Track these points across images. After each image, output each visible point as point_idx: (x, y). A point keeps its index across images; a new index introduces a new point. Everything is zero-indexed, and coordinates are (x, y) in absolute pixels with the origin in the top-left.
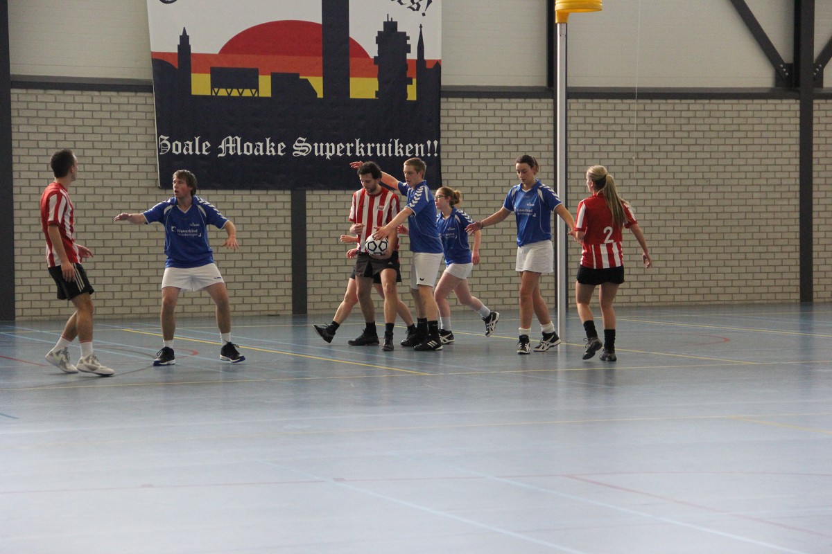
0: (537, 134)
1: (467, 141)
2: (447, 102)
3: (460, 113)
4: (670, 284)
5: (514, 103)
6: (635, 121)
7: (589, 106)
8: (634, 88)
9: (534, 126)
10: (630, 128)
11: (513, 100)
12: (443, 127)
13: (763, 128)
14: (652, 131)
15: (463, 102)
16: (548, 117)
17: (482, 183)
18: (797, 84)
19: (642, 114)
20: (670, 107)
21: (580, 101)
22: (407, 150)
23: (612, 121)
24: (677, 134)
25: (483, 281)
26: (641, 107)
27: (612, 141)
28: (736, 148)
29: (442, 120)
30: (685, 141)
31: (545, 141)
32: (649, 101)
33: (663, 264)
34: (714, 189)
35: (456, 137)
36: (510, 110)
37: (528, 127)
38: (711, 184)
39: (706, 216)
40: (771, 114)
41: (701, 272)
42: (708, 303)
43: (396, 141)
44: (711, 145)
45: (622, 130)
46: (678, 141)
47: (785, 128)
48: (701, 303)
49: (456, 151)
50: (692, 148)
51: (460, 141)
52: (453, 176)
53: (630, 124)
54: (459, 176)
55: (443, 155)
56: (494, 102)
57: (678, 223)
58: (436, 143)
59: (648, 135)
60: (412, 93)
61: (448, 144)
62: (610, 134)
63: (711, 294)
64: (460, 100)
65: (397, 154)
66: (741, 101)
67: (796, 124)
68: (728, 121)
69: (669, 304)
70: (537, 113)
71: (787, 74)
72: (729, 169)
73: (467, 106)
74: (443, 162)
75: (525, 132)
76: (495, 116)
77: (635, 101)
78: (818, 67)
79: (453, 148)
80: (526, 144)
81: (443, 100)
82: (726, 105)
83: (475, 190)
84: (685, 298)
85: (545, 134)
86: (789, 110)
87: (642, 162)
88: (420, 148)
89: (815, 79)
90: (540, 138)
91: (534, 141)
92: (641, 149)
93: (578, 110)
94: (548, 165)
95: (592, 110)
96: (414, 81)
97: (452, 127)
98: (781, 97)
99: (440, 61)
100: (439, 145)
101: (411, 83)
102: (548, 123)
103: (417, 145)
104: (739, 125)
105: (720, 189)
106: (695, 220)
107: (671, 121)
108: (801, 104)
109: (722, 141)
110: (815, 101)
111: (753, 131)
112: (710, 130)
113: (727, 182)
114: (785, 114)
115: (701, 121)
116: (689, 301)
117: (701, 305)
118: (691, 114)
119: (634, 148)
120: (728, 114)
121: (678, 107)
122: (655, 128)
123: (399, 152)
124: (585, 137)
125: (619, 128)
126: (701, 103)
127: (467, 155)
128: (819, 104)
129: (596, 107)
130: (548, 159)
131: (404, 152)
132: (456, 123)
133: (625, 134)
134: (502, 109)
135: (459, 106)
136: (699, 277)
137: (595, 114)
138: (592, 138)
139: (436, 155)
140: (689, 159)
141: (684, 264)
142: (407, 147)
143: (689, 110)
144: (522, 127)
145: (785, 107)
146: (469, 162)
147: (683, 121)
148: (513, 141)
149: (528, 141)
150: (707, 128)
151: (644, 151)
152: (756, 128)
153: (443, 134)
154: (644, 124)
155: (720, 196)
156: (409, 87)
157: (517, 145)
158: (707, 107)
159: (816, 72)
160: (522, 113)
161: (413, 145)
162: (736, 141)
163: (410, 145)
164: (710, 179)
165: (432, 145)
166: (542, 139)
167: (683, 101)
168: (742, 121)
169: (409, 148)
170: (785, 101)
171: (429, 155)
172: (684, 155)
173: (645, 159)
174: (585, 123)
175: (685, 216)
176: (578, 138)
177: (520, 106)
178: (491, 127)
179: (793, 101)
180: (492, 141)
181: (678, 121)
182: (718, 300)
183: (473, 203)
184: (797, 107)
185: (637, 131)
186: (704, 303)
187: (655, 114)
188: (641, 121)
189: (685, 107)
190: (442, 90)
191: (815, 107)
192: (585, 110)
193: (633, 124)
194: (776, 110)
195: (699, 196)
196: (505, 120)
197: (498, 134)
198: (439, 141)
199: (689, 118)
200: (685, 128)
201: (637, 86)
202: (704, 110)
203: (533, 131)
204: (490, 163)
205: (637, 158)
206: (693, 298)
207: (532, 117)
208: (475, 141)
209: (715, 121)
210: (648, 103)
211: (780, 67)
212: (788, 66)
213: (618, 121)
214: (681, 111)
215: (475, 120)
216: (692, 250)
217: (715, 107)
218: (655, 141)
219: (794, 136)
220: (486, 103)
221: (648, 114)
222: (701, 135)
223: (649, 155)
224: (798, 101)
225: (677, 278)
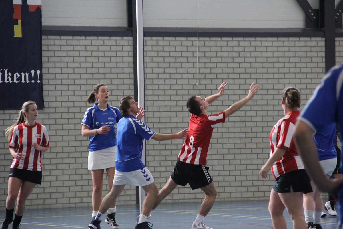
0: (120, 65)
1: (64, 71)
2: (47, 39)
3: (58, 48)
4: (227, 184)
5: (101, 40)
6: (197, 54)
7: (161, 43)
8: (196, 29)
9: (118, 58)
10: (193, 60)
11: (101, 38)
12: (44, 59)
13: (297, 60)
14: (211, 62)
15: (60, 39)
16: (129, 51)
17: (76, 104)
18: (323, 26)
19: (202, 49)
20: (225, 44)
21: (154, 38)
22: (15, 78)
23: (179, 54)
24: (230, 65)
25: (79, 183)
26: (202, 43)
27: (180, 71)
28: (276, 76)
29: (44, 53)
30: (237, 70)
31: (126, 70)
32: (208, 39)
33: (221, 168)
34: (259, 108)
35: (55, 67)
36: (98, 46)
37: (113, 59)
38: (257, 104)
39: (254, 130)
40: (303, 49)
41: (251, 174)
42: (257, 199)
43: (6, 71)
44: (257, 73)
45: (187, 62)
46: (231, 71)
47: (314, 60)
48: (251, 199)
49: (55, 79)
50: (242, 76)
51: (59, 71)
52: (53, 99)
53: (193, 57)
54: (58, 99)
55: (44, 82)
56: (86, 39)
57: (232, 135)
58: (38, 72)
59: (207, 65)
60: (18, 31)
61: (49, 73)
62: (178, 65)
63: (259, 191)
64: (58, 37)
65: (6, 81)
66: (279, 39)
67: (322, 57)
68: (270, 54)
69: (226, 200)
70: (120, 48)
71: (314, 17)
72: (271, 92)
73: (64, 42)
74: (45, 88)
75: (111, 63)
76: (86, 51)
77: (197, 39)
78: (339, 12)
79: (53, 76)
80: (111, 73)
81: (44, 37)
82: (268, 42)
83: (71, 110)
84: (239, 195)
85: (126, 65)
86: (317, 46)
87: (203, 87)
88: (25, 76)
89: (336, 21)
90: (123, 68)
91: (118, 71)
92: (202, 76)
93: (152, 46)
94: (129, 89)
95: (164, 46)
96: (20, 22)
97: (51, 59)
98: (310, 36)
99: (41, 6)
100: (41, 74)
101: (17, 24)
102: (129, 56)
103: (23, 74)
104: (278, 57)
105: (264, 108)
106: (245, 132)
107: (225, 54)
108: (325, 41)
109: (265, 70)
110: (337, 39)
111: (289, 62)
112: (256, 62)
113: (270, 103)
114: (314, 49)
115: (248, 55)
116: (242, 197)
117: (252, 201)
118: (241, 49)
119: (197, 76)
120: (269, 49)
121: (230, 44)
122: (213, 60)
123: (8, 80)
124: (158, 67)
125: (184, 60)
126: (249, 41)
127: (64, 82)
128: (340, 41)
129: (167, 43)
130: (129, 84)
131: (13, 79)
132: (55, 56)
133: (190, 65)
134: (92, 45)
135: (57, 42)
136: (249, 178)
137: (166, 49)
138: (164, 68)
139: (39, 81)
140: (239, 84)
141: (237, 167)
142: (15, 75)
143: (239, 46)
144: (108, 59)
145: (314, 44)
146: (66, 88)
147: (235, 54)
148: (102, 71)
149: (113, 71)
150: (253, 60)
151: (205, 78)
152: (292, 60)
153: (44, 65)
154: (205, 57)
155: (265, 113)
156: (15, 27)
157: (105, 74)
158: (253, 44)
159: (337, 15)
160: (108, 48)
161: (20, 74)
162: (276, 70)
163: (17, 74)
164: (256, 100)
165: (36, 73)
166: (124, 69)
167: (235, 39)
168: (280, 54)
169: (17, 76)
170: (313, 39)
171: (33, 82)
172: (236, 81)
173: (205, 85)
174: (158, 56)
175: (238, 130)
176: (152, 68)
177: (106, 43)
178: (83, 60)
179: (320, 39)
180: (84, 71)
181: (231, 54)
182: (264, 197)
183: (70, 120)
184: (323, 43)
185: (199, 62)
186: (253, 199)
187: (213, 49)
188: (202, 54)
189: (236, 43)
190: (43, 29)
191: (337, 43)
192: (158, 45)
193: (196, 57)
194: (306, 46)
195: (248, 114)
196: (95, 54)
197: (89, 65)
198: (41, 70)
199: (239, 52)
200: (236, 60)
201: (198, 27)
202: (251, 46)
203: (117, 63)
204: (83, 88)
205: (200, 84)
206: (245, 195)
207: (116, 52)
208: (71, 71)
209: (259, 54)
210: (207, 41)
211: (309, 12)
212: (316, 11)
213: (184, 54)
214: (233, 46)
215: (70, 54)
216: (244, 156)
217: (259, 44)
218: (214, 71)
219: (321, 66)
220: (79, 40)
221: (207, 49)
222: (248, 65)
223: (209, 82)
224: (324, 39)
225: (233, 179)
